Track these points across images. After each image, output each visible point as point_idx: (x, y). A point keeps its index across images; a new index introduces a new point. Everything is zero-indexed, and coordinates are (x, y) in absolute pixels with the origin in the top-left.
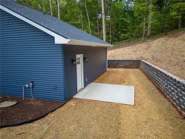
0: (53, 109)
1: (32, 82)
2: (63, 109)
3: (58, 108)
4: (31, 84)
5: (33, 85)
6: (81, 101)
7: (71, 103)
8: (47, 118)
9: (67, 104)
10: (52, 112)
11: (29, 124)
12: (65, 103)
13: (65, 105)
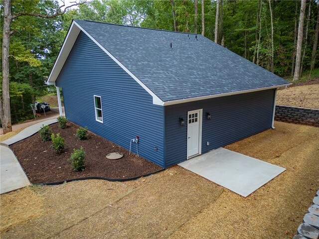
0: (148, 173)
1: (138, 138)
2: (158, 175)
3: (153, 173)
4: (137, 140)
5: (138, 141)
6: (184, 172)
7: (170, 172)
8: (137, 181)
9: (165, 171)
10: (144, 176)
11: (120, 183)
12: (164, 170)
13: (162, 172)
